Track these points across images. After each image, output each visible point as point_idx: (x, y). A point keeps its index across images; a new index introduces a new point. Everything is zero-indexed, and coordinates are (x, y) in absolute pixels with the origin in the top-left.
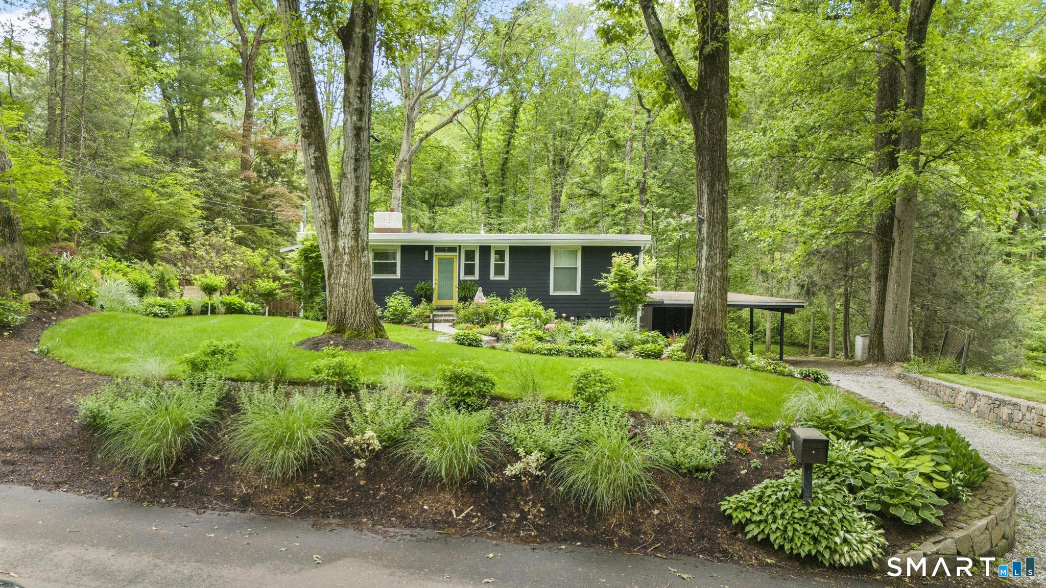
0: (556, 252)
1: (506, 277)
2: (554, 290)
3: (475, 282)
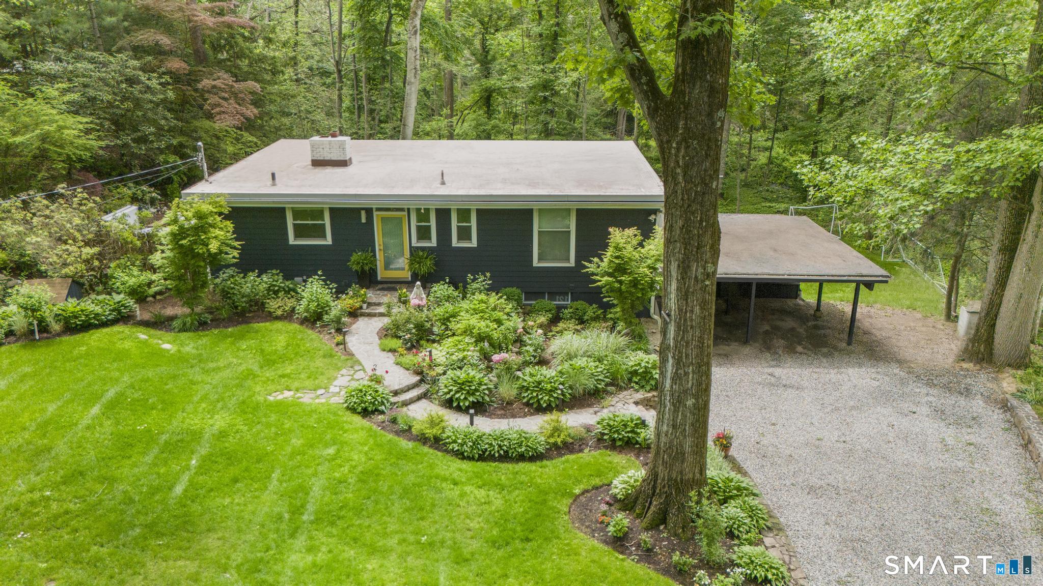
0: (540, 212)
1: (474, 243)
2: (540, 259)
3: (430, 250)
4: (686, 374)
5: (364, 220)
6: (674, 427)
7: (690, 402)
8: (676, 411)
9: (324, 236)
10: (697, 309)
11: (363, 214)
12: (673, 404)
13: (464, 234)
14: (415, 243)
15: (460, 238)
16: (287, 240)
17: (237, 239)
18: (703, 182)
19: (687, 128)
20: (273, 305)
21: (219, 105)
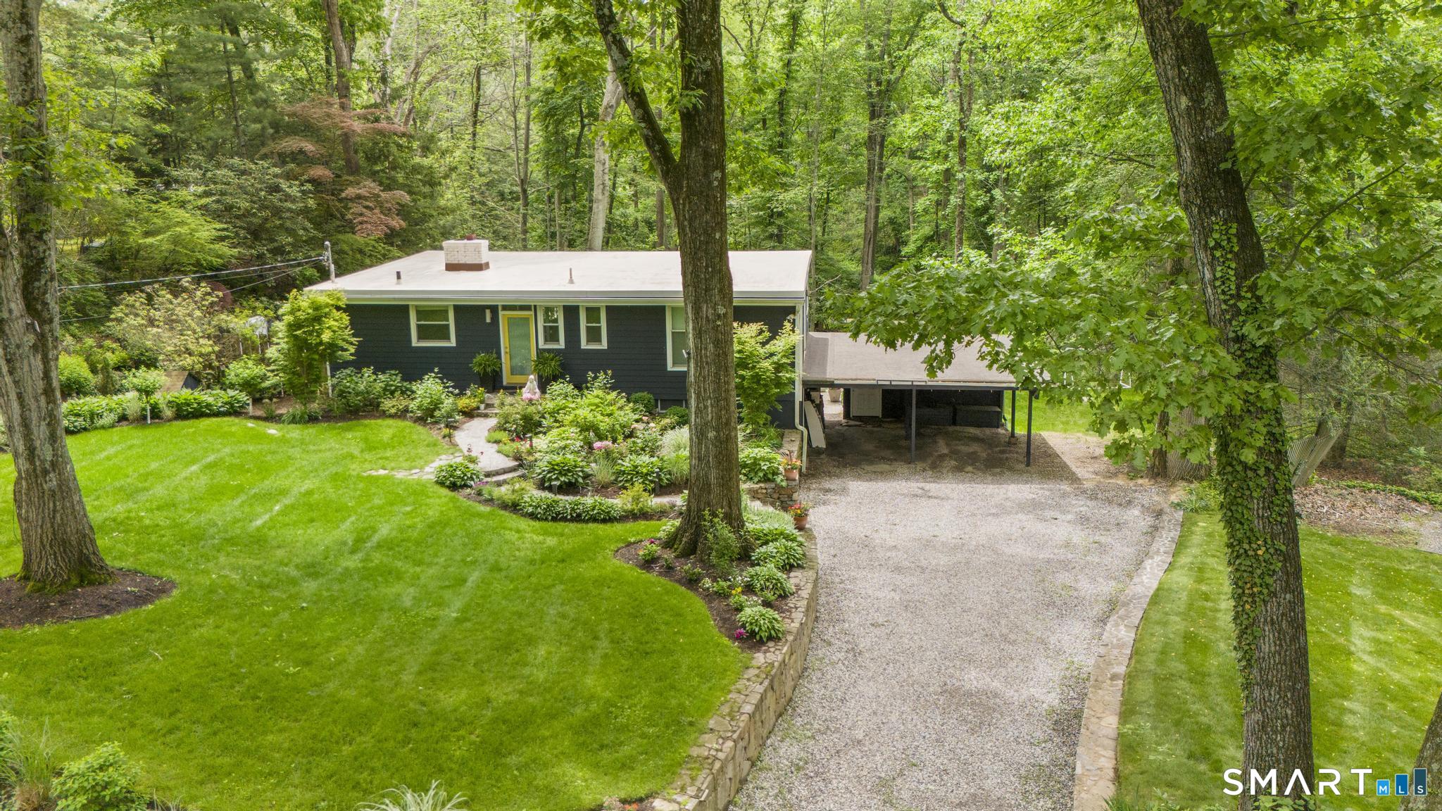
0: (674, 311)
1: (604, 345)
2: (674, 364)
3: (558, 352)
4: (706, 407)
5: (488, 320)
6: (700, 459)
7: (711, 434)
8: (700, 443)
9: (447, 338)
11: (488, 313)
12: (698, 437)
13: (594, 335)
14: (541, 346)
15: (588, 341)
16: (410, 341)
17: (354, 335)
18: (706, 232)
20: (388, 404)
21: (361, 215)
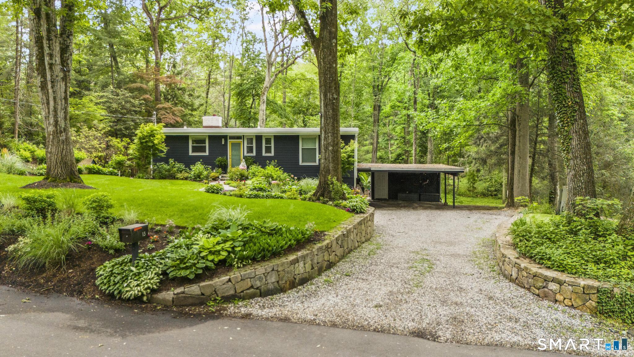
0: (303, 139)
1: (272, 154)
2: (303, 162)
3: (252, 157)
4: (328, 136)
5: (223, 143)
6: (325, 159)
7: (331, 148)
8: (326, 152)
9: (205, 151)
10: (331, 111)
11: (223, 140)
12: (325, 150)
13: (268, 150)
14: (246, 154)
15: (266, 152)
16: (189, 152)
19: (323, 45)
20: (179, 175)
21: (164, 114)
